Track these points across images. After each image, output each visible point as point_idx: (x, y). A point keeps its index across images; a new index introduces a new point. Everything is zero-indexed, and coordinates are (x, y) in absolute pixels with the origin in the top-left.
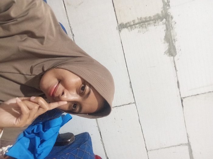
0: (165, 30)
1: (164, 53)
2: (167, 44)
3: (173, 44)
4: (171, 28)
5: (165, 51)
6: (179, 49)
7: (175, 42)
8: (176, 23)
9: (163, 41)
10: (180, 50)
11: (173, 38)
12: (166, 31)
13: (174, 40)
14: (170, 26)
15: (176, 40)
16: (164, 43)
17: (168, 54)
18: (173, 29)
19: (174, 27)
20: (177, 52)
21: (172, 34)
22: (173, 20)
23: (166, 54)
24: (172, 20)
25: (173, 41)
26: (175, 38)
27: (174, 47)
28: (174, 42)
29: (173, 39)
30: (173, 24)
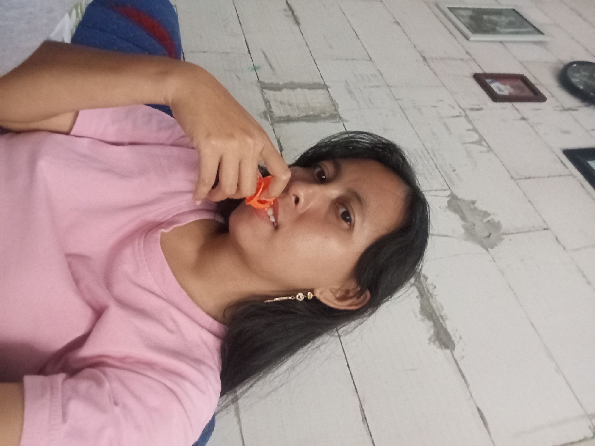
0: (417, 297)
1: (428, 341)
2: (430, 324)
3: (441, 324)
4: (429, 295)
5: (428, 336)
6: (458, 337)
7: (444, 321)
8: (435, 287)
9: (420, 316)
10: (461, 338)
11: (437, 313)
12: (420, 299)
13: (442, 317)
14: (426, 291)
15: (444, 317)
16: (423, 320)
17: (437, 342)
18: (434, 297)
19: (435, 293)
20: (455, 342)
21: (434, 306)
22: (428, 282)
23: (432, 344)
24: (426, 281)
25: (440, 319)
26: (443, 314)
27: (445, 330)
28: (441, 321)
29: (438, 315)
30: (431, 288)
